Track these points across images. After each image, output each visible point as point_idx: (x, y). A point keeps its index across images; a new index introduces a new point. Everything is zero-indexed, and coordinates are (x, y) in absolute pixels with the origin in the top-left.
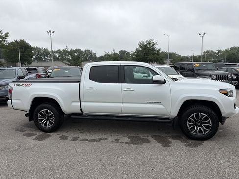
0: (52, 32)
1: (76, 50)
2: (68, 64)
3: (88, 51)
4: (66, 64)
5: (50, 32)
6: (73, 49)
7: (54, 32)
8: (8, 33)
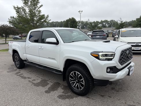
0: (81, 11)
1: (104, 21)
2: (89, 30)
3: (112, 21)
4: (88, 30)
5: (80, 11)
6: (102, 20)
7: (82, 11)
8: (48, 15)
